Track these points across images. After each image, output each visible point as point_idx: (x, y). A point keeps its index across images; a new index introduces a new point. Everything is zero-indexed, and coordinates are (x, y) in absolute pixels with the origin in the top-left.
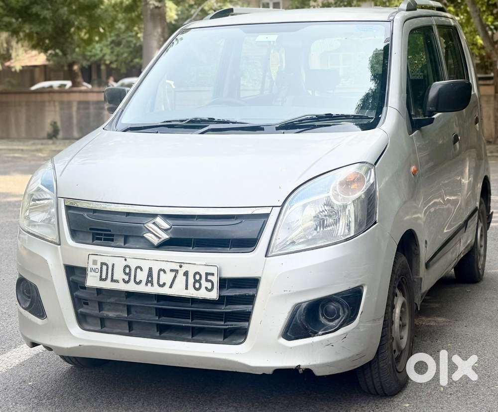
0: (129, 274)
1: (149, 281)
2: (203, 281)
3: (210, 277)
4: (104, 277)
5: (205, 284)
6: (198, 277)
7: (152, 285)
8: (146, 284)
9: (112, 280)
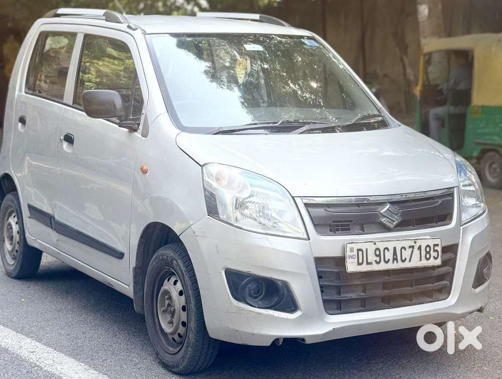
0: (379, 256)
1: (395, 259)
2: (432, 252)
3: (436, 248)
4: (360, 262)
5: (433, 254)
6: (428, 249)
7: (397, 261)
8: (393, 262)
9: (368, 263)
